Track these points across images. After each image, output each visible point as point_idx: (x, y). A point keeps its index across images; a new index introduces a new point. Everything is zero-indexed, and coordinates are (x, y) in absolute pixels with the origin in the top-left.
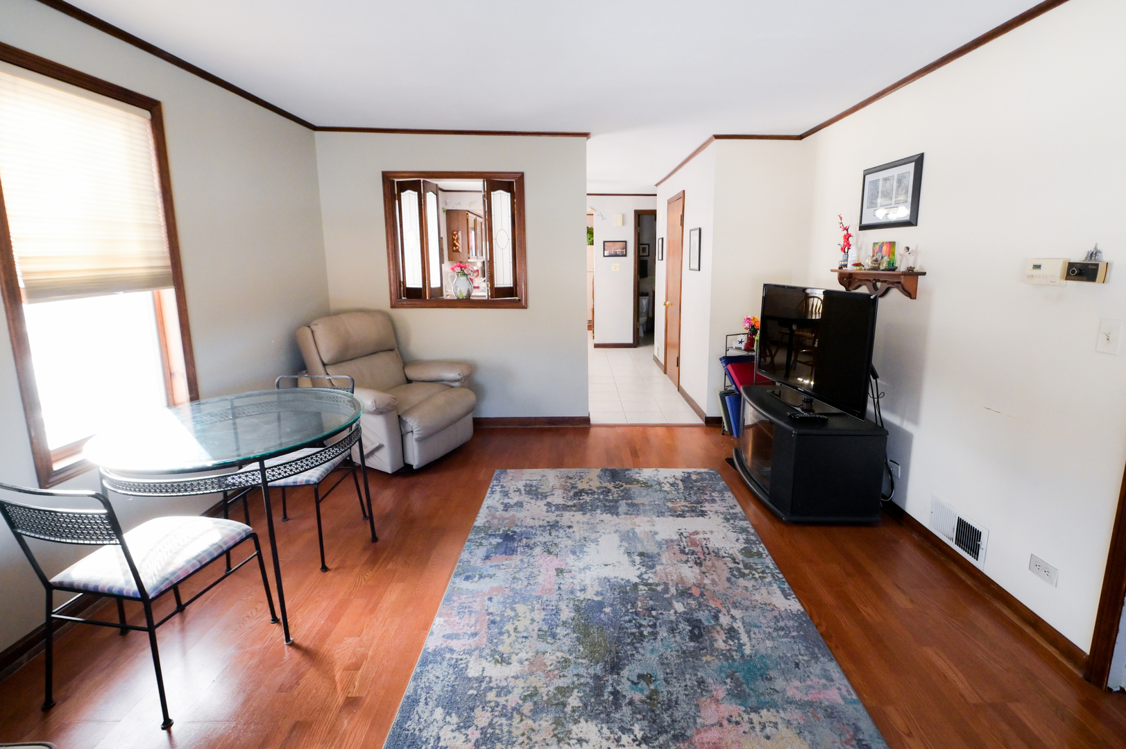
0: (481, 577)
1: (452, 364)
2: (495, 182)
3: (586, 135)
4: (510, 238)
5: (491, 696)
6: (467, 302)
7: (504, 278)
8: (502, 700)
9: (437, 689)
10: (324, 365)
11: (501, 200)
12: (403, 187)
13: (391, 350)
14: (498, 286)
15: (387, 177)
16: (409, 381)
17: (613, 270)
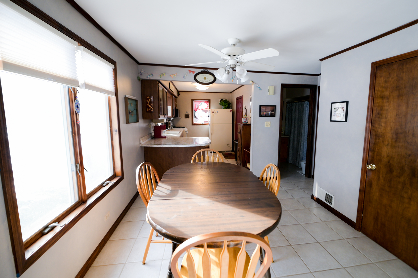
17: (266, 126)
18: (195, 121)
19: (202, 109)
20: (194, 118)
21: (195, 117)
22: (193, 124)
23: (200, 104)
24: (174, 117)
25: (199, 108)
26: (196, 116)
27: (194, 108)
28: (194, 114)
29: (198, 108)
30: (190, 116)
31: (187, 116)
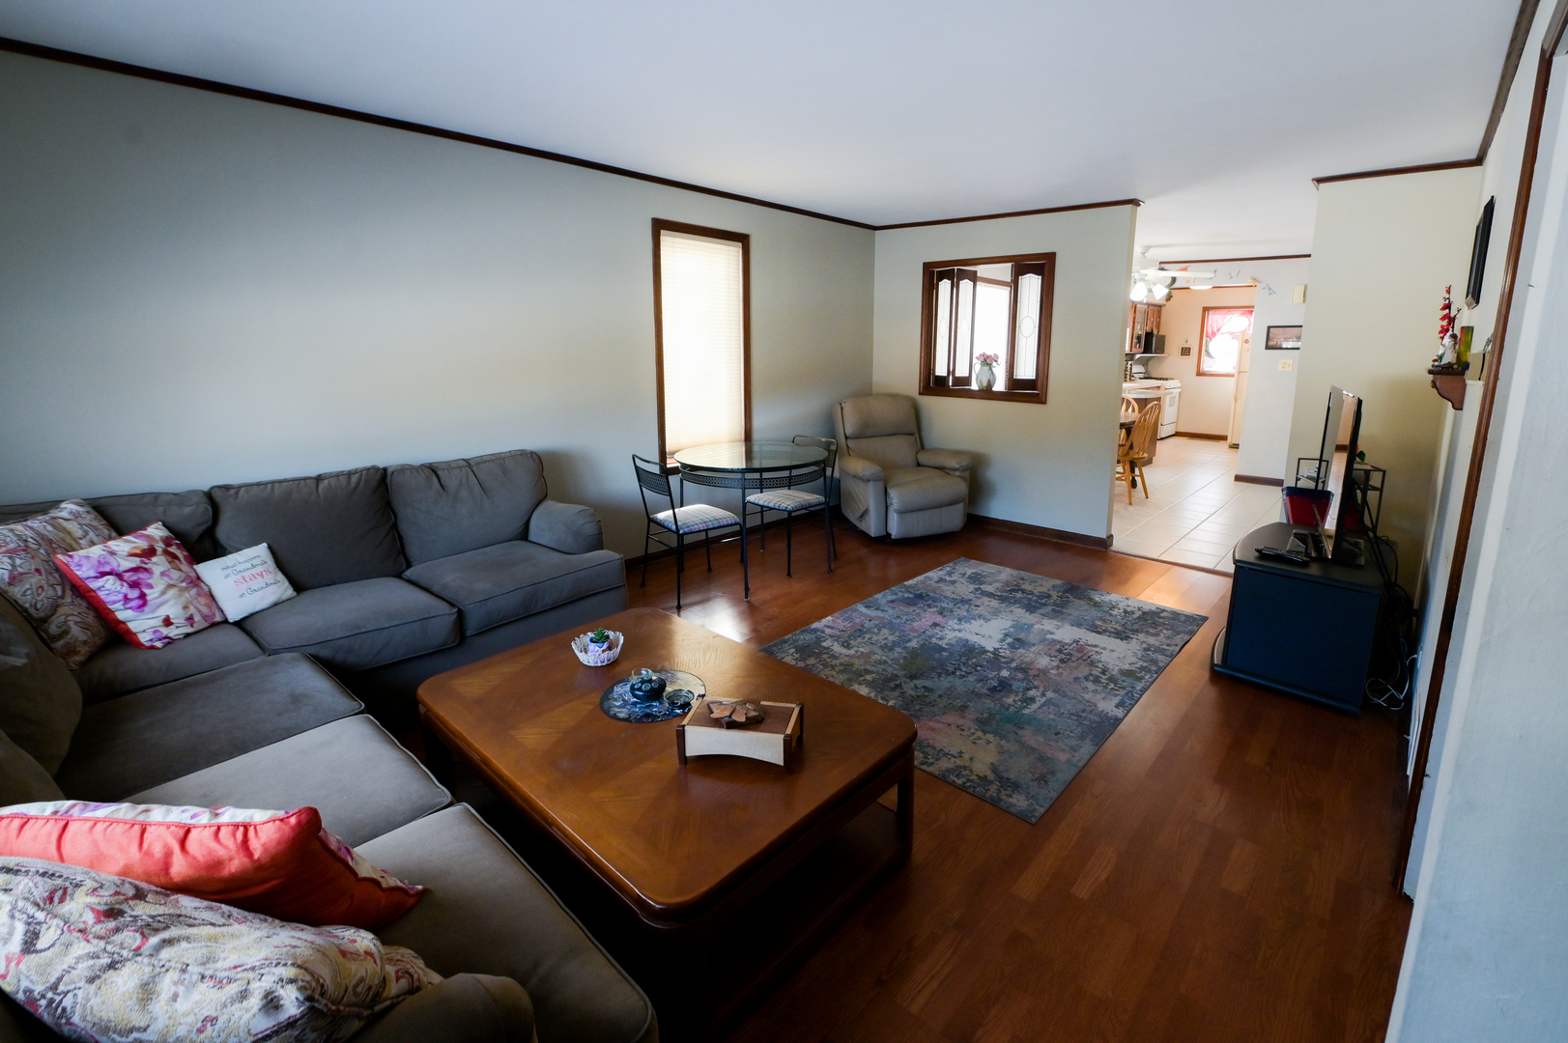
0: (877, 609)
1: (957, 453)
2: (1022, 265)
3: (1135, 202)
4: (1037, 325)
5: (825, 656)
6: (987, 393)
7: (1026, 370)
8: (829, 660)
9: (800, 642)
10: (846, 438)
11: (1031, 284)
12: (942, 276)
13: (912, 434)
14: (1018, 378)
15: (928, 268)
16: (919, 465)
17: (1280, 369)
18: (1207, 365)
19: (1232, 334)
20: (1204, 358)
21: (1208, 354)
22: (1200, 373)
23: (1226, 320)
24: (1143, 353)
25: (1223, 330)
26: (1211, 350)
27: (1208, 329)
28: (1206, 346)
29: (1218, 330)
30: (1194, 352)
31: (1186, 351)
